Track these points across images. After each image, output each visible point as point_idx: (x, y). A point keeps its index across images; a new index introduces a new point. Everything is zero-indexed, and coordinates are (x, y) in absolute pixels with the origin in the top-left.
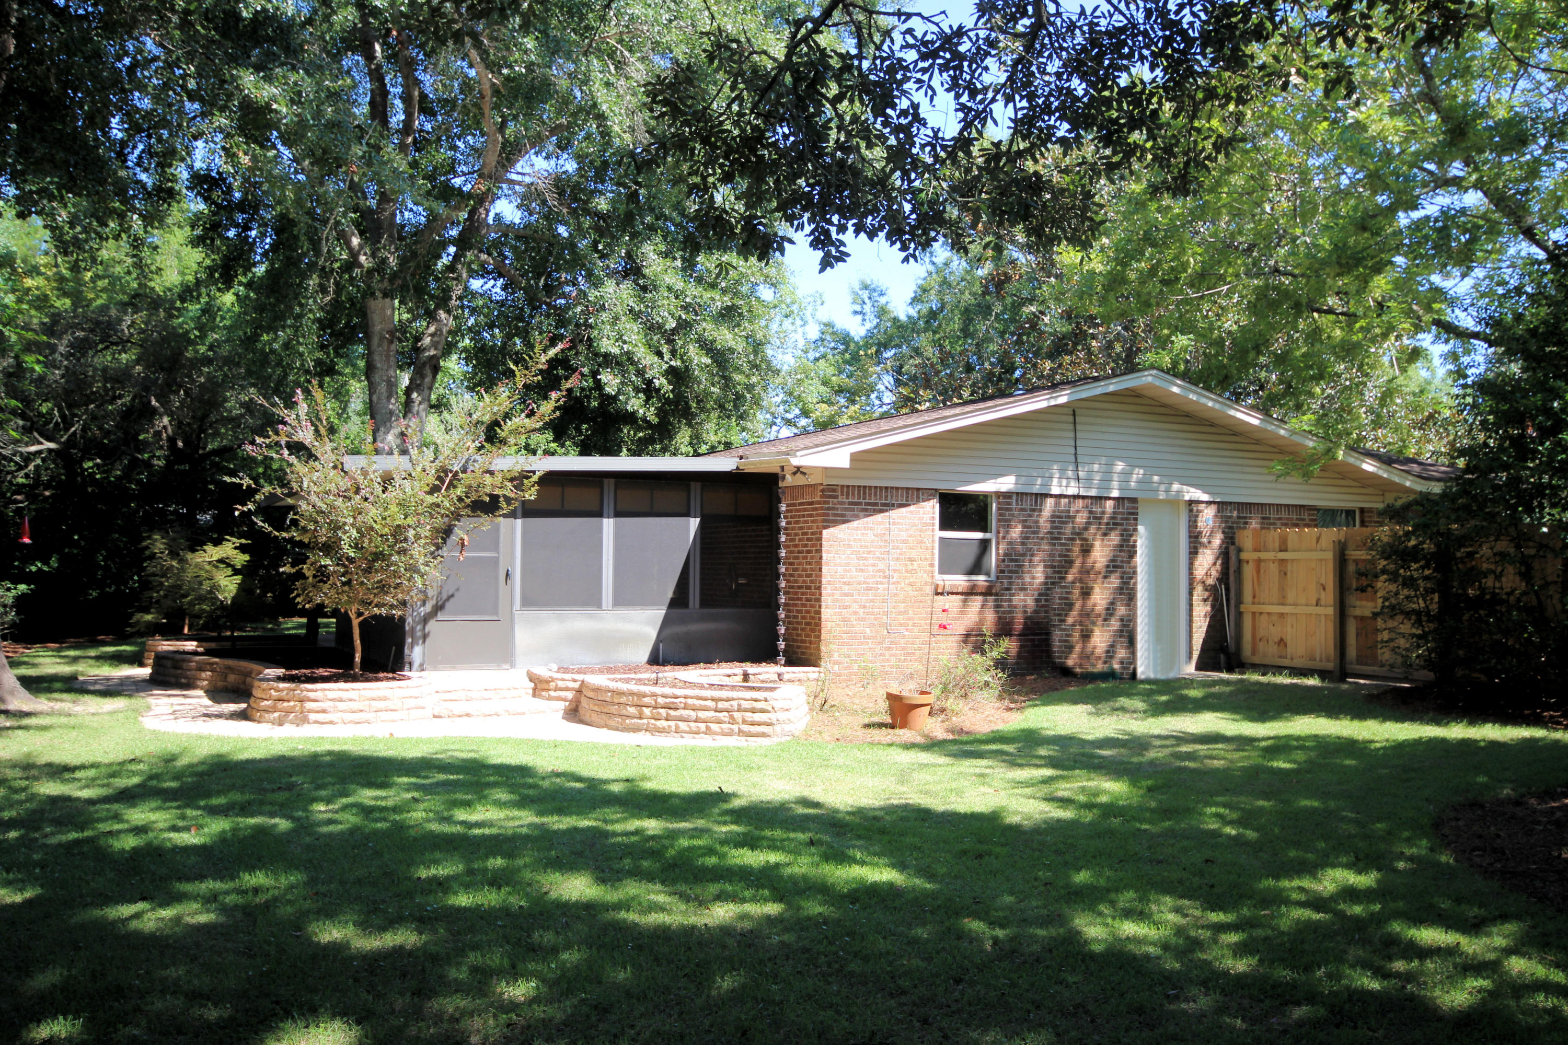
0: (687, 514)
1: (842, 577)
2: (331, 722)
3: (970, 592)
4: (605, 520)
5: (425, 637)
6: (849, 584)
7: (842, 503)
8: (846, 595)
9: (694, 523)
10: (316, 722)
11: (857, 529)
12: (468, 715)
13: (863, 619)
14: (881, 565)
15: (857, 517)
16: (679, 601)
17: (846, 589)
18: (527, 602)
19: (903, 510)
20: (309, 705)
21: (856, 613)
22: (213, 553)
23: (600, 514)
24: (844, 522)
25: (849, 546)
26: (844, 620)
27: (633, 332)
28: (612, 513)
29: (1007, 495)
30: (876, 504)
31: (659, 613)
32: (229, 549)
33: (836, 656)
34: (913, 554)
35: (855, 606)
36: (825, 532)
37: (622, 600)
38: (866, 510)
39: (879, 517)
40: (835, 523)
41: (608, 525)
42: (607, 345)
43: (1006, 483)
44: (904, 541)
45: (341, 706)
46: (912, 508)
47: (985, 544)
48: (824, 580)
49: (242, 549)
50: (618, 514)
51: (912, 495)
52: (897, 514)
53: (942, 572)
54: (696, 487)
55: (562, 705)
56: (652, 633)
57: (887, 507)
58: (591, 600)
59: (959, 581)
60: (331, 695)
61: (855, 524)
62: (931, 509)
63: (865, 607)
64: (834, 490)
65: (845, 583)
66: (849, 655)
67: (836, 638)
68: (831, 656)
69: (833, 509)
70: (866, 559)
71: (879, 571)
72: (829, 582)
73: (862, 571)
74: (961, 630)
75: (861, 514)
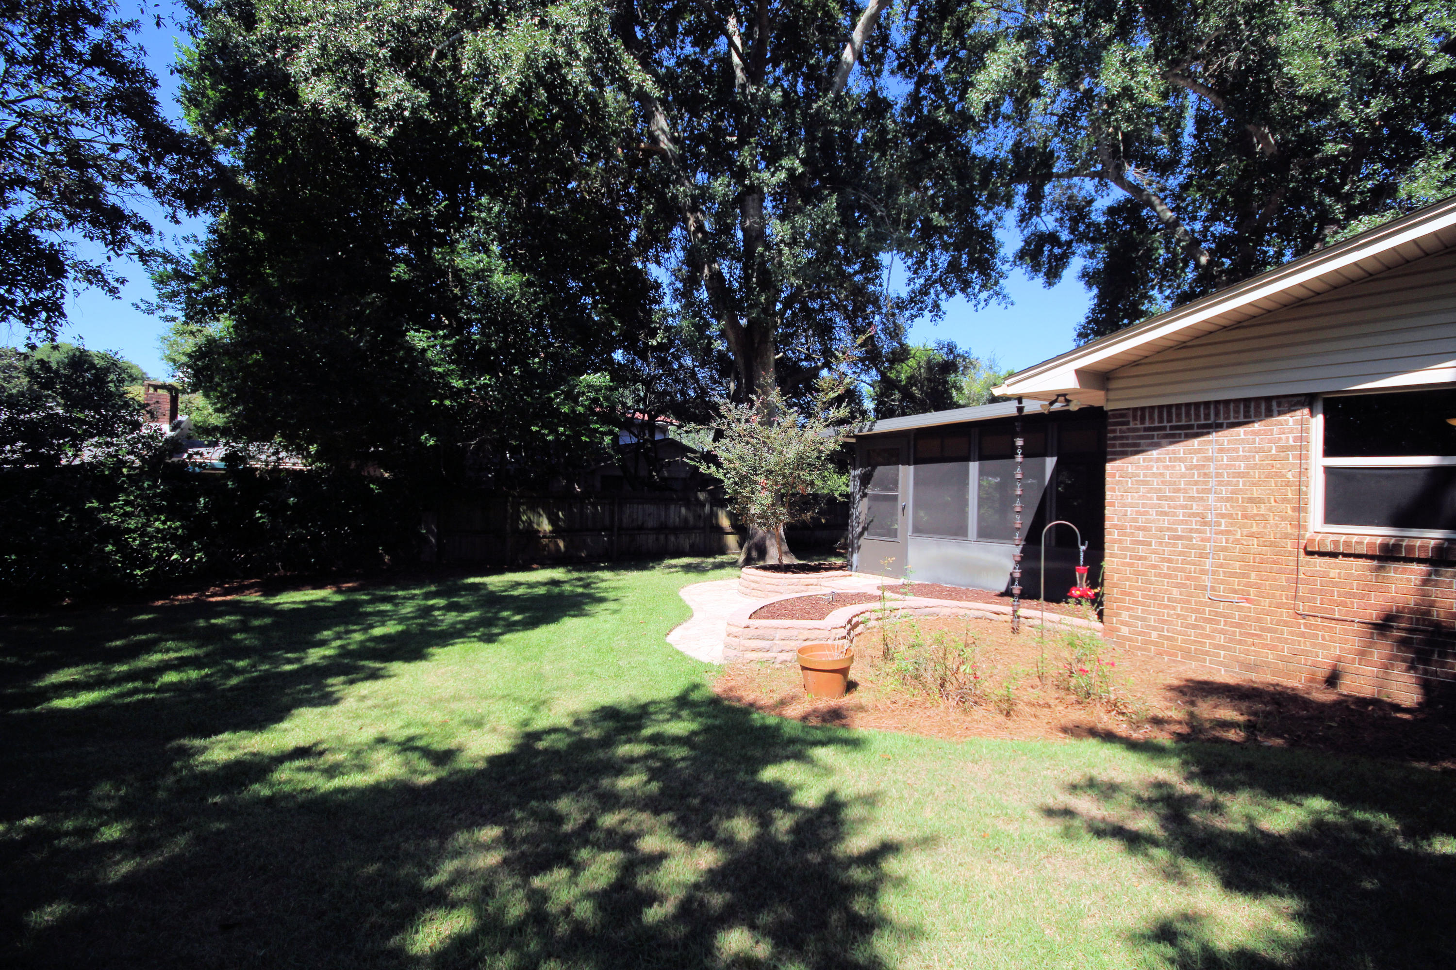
0: (1045, 454)
1: (1135, 520)
4: (971, 464)
5: (859, 548)
6: (1144, 529)
7: (1138, 430)
8: (1141, 543)
9: (1050, 463)
11: (1158, 460)
13: (1170, 576)
14: (1196, 508)
15: (1157, 446)
17: (1141, 535)
18: (918, 530)
19: (1241, 430)
21: (1154, 567)
23: (967, 459)
24: (1136, 453)
25: (1146, 482)
26: (1137, 573)
28: (977, 457)
30: (1190, 427)
34: (1257, 492)
35: (1155, 558)
36: (1109, 466)
37: (986, 533)
38: (1173, 436)
39: (1195, 442)
40: (1127, 453)
41: (974, 467)
44: (1240, 475)
46: (1257, 426)
48: (1108, 523)
50: (983, 458)
51: (1256, 408)
53: (1329, 520)
56: (1010, 565)
58: (958, 531)
61: (1155, 453)
62: (1307, 424)
63: (1169, 561)
64: (1123, 416)
65: (1138, 528)
66: (1143, 619)
67: (1124, 593)
68: (1117, 615)
69: (1122, 438)
70: (1171, 499)
71: (1194, 515)
72: (1115, 527)
73: (1165, 514)
74: (1373, 615)
75: (1164, 441)
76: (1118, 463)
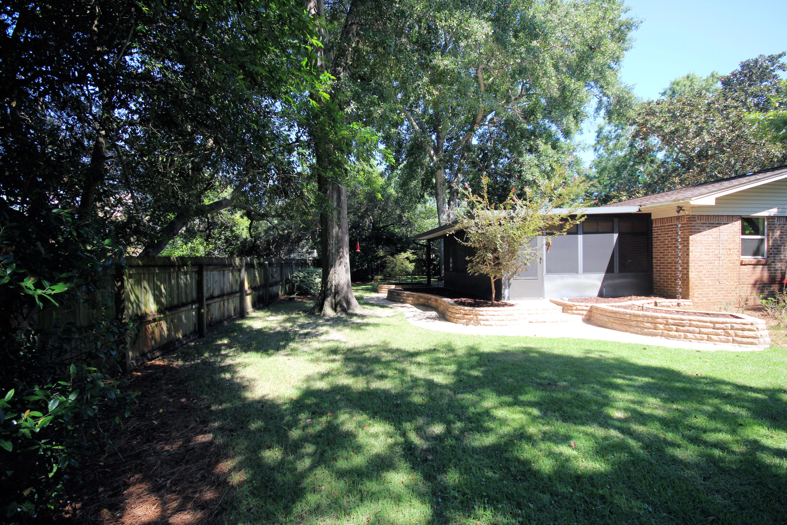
0: (613, 232)
1: (699, 258)
2: (491, 325)
3: (758, 264)
4: (579, 236)
5: (509, 285)
7: (698, 224)
8: (700, 266)
9: (616, 236)
10: (484, 325)
11: (704, 235)
12: (544, 322)
13: (708, 277)
14: (716, 252)
15: (705, 230)
16: (610, 270)
17: (700, 263)
18: (549, 271)
19: (726, 226)
20: (480, 317)
21: (705, 274)
22: (404, 255)
23: (577, 233)
24: (699, 232)
25: (702, 243)
26: (699, 277)
27: (536, 171)
28: (582, 232)
29: (773, 218)
30: (713, 224)
31: (602, 275)
32: (408, 254)
33: (696, 295)
34: (731, 246)
35: (704, 271)
36: (691, 237)
37: (587, 270)
38: (709, 226)
39: (715, 230)
40: (695, 233)
41: (580, 237)
42: (529, 177)
43: (773, 212)
44: (726, 241)
45: (494, 318)
46: (730, 225)
47: (762, 240)
48: (690, 259)
49: (413, 253)
50: (584, 233)
51: (730, 219)
52: (722, 228)
53: (742, 255)
54: (616, 220)
55: (581, 317)
56: (599, 284)
57: (719, 224)
58: (573, 270)
59: (749, 259)
60: (490, 313)
61: (704, 233)
62: (738, 225)
63: (709, 271)
64: (694, 218)
65: (700, 261)
66: (702, 294)
67: (696, 286)
68: (694, 294)
69: (694, 226)
70: (709, 249)
71: (715, 255)
72: (693, 260)
73: (707, 255)
74: (752, 282)
75: (707, 228)
76: (693, 236)
